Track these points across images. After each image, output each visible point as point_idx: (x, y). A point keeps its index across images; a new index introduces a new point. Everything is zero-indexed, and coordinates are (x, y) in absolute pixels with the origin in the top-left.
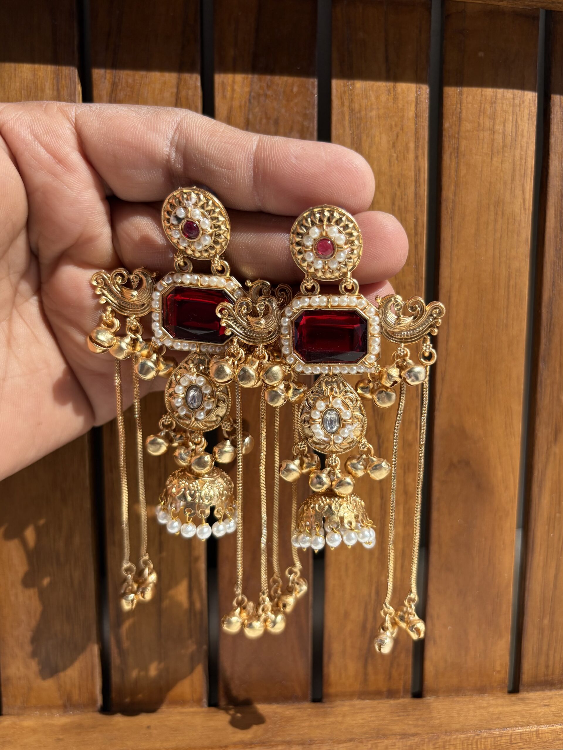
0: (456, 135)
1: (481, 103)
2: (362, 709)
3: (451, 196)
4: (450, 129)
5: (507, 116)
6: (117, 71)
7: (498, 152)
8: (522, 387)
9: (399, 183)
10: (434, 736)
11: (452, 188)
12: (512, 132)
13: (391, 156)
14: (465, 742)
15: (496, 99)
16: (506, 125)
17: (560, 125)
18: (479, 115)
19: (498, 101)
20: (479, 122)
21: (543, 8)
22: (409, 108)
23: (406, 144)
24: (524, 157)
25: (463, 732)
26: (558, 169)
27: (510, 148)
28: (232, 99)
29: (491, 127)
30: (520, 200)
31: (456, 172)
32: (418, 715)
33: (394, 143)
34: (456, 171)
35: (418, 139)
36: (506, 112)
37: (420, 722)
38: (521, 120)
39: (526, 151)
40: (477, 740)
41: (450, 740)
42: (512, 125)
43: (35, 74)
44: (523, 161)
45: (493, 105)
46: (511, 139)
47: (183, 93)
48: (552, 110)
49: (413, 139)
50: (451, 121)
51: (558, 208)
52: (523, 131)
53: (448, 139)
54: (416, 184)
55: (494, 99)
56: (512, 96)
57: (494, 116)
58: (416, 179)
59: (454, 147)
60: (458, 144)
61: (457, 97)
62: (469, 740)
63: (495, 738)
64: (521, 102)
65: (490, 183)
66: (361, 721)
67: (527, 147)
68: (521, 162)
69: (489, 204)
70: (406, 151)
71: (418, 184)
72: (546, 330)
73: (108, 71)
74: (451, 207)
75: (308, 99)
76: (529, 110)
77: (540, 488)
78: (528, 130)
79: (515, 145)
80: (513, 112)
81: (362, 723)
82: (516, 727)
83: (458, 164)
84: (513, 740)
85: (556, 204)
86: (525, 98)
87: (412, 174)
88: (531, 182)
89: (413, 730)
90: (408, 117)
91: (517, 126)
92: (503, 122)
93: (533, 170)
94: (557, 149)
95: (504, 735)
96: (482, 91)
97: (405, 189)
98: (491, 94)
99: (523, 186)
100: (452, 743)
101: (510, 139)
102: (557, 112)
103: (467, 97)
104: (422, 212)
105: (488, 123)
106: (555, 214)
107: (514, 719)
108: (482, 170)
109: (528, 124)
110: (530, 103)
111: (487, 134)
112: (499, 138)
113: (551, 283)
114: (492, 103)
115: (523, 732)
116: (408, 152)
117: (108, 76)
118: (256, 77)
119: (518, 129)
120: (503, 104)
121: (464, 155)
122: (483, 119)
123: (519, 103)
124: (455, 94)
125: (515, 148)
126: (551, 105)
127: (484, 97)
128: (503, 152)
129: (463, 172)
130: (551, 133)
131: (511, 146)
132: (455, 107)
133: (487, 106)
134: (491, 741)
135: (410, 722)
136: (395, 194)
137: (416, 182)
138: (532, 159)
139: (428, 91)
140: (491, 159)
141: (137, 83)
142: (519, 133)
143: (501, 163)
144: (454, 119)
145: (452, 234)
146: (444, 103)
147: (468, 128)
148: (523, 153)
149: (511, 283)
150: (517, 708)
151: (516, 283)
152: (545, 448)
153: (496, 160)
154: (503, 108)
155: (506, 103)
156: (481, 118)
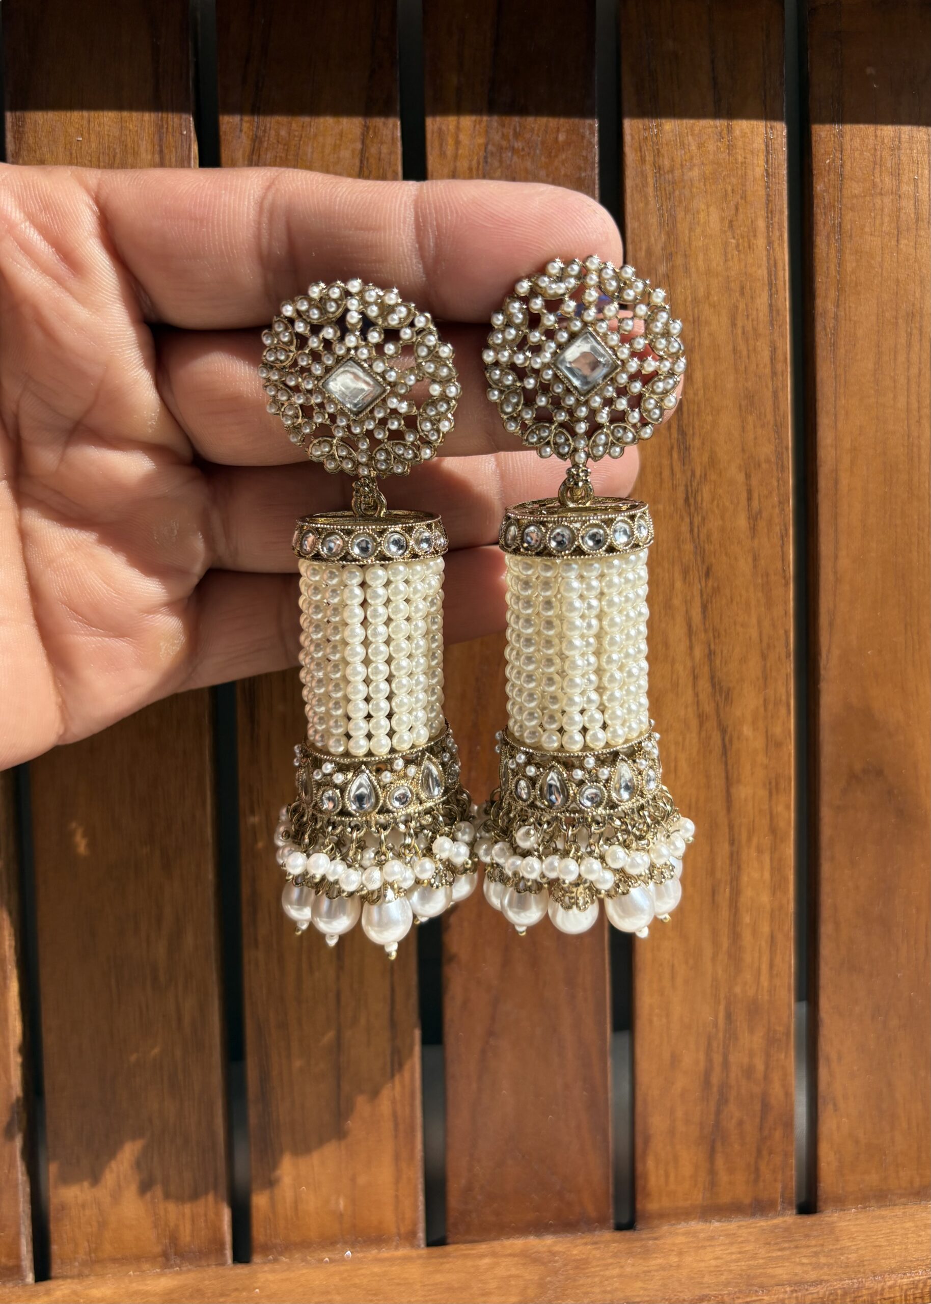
0: (836, 204)
1: (875, 149)
2: (710, 1238)
3: (831, 307)
4: (824, 194)
5: (920, 170)
6: (261, 118)
7: (908, 230)
9: (742, 289)
10: (853, 1283)
11: (833, 293)
13: (726, 244)
14: (910, 1293)
15: (900, 142)
16: (920, 184)
18: (874, 168)
19: (905, 145)
20: (873, 180)
22: (756, 162)
23: (752, 222)
25: (904, 1274)
28: (456, 157)
29: (894, 188)
31: (839, 267)
33: (731, 222)
34: (839, 264)
35: (772, 212)
36: (917, 164)
37: (822, 1260)
41: (883, 1288)
43: (122, 127)
45: (896, 153)
47: (373, 150)
49: (763, 213)
50: (826, 180)
53: (823, 211)
54: (771, 290)
55: (896, 143)
56: (924, 137)
57: (899, 169)
58: (771, 280)
59: (834, 224)
60: (841, 218)
61: (834, 141)
62: (916, 1288)
65: (898, 281)
66: (714, 1263)
69: (896, 319)
70: (751, 234)
71: (774, 289)
73: (246, 118)
74: (831, 325)
75: (584, 153)
81: (717, 1266)
83: (840, 251)
87: (763, 273)
89: (813, 1275)
90: (754, 177)
92: (913, 180)
96: (876, 130)
97: (752, 297)
98: (892, 134)
100: (887, 1295)
103: (851, 140)
104: (783, 336)
105: (888, 182)
108: (882, 260)
111: (887, 200)
112: (908, 206)
116: (755, 236)
117: (246, 126)
118: (495, 120)
120: (911, 149)
121: (851, 236)
122: (881, 175)
124: (832, 136)
127: (879, 139)
128: (917, 229)
129: (850, 266)
132: (831, 156)
133: (886, 154)
135: (805, 1260)
136: (737, 307)
137: (770, 284)
139: (785, 133)
140: (898, 241)
141: (295, 136)
143: (915, 249)
144: (832, 176)
145: (836, 372)
146: (814, 150)
147: (856, 192)
153: (906, 244)
154: (912, 156)
155: (916, 148)
156: (877, 174)
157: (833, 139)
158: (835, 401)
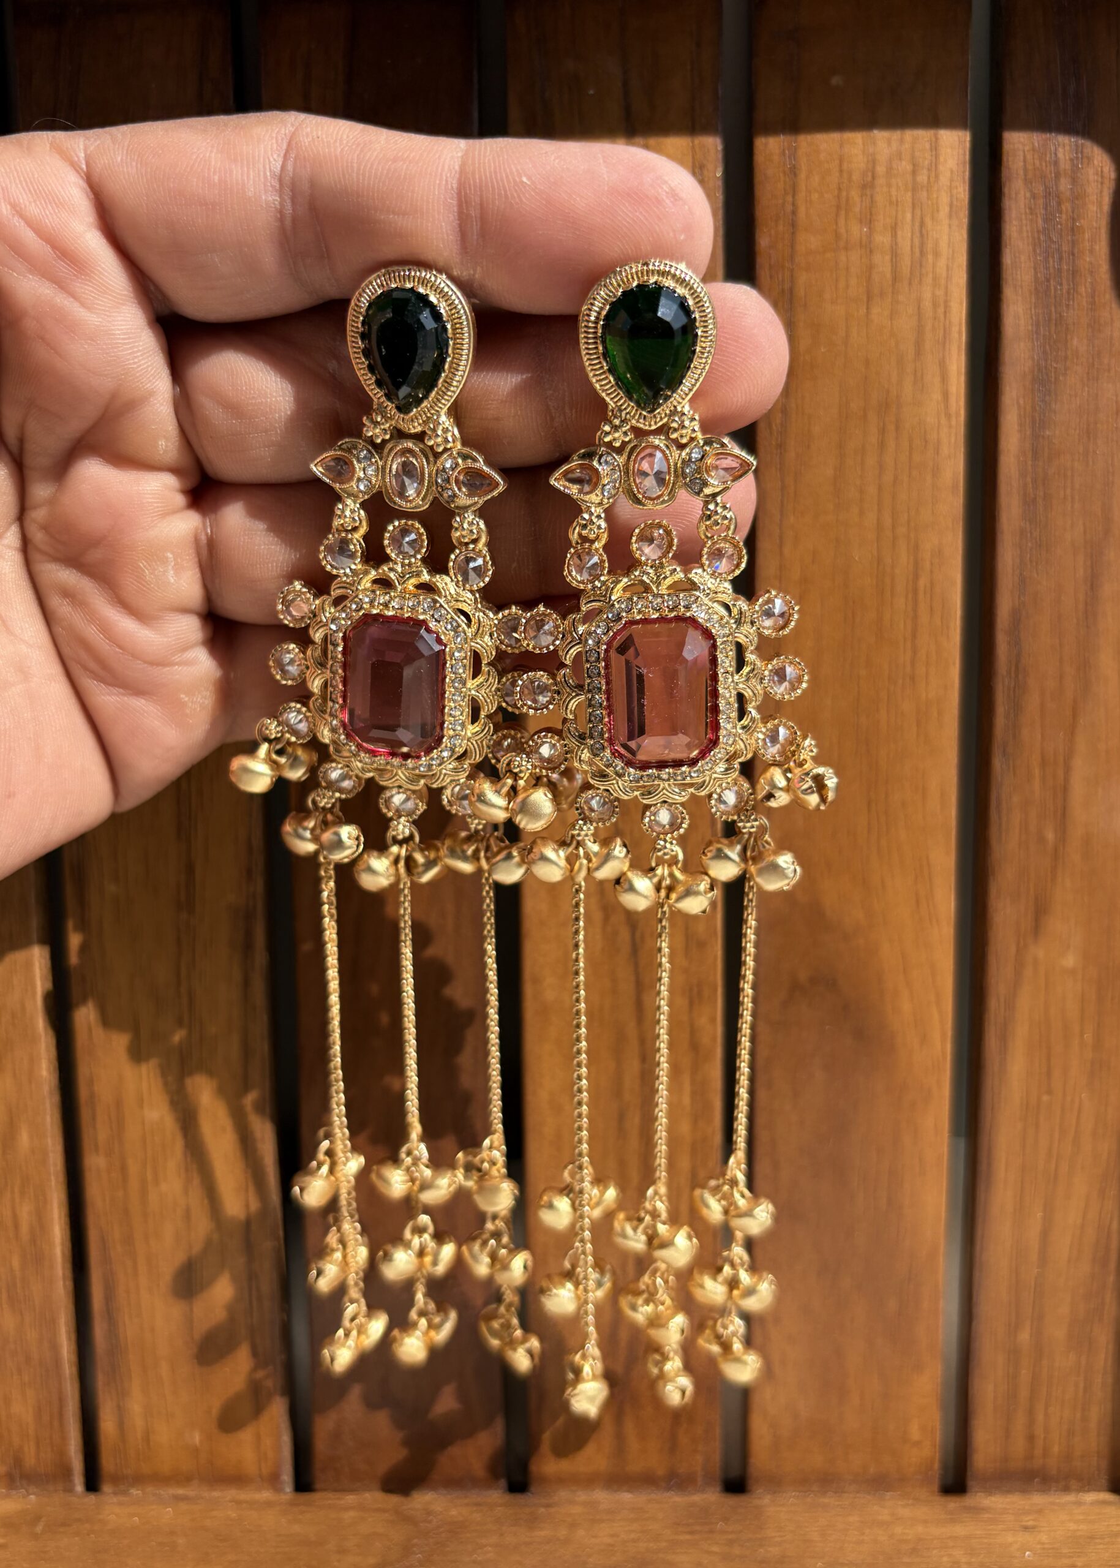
1: (840, 189)
2: (613, 1510)
4: (770, 251)
5: (899, 213)
7: (882, 295)
8: (953, 812)
12: (912, 247)
15: (873, 177)
16: (899, 233)
17: (1024, 222)
18: (837, 215)
19: (881, 181)
20: (836, 231)
24: (941, 301)
26: (1022, 322)
27: (910, 284)
29: (865, 239)
30: (937, 396)
32: (732, 1533)
36: (897, 205)
38: (933, 218)
39: (946, 288)
42: (913, 233)
44: (941, 310)
45: (868, 191)
46: (912, 262)
48: (1006, 190)
50: (773, 232)
51: (1025, 409)
52: (936, 242)
55: (869, 179)
56: (909, 168)
57: (871, 214)
59: (783, 291)
60: (792, 282)
61: (785, 180)
65: (867, 362)
66: (608, 1540)
67: (948, 278)
68: (935, 311)
69: (864, 410)
72: (1006, 683)
74: (778, 421)
76: (952, 196)
78: (949, 239)
79: (921, 274)
80: (914, 204)
81: (610, 1545)
85: (1021, 402)
86: (941, 168)
88: (959, 355)
91: (924, 232)
92: (892, 227)
94: (1019, 277)
99: (942, 365)
101: (909, 263)
102: (1016, 194)
103: (808, 178)
105: (857, 231)
106: (1021, 425)
108: (847, 336)
109: (950, 226)
110: (951, 180)
111: (855, 256)
112: (882, 263)
113: (1017, 579)
114: (864, 187)
119: (925, 240)
120: (889, 186)
121: (805, 305)
122: (847, 224)
123: (925, 182)
124: (781, 175)
125: (920, 283)
126: (1004, 179)
127: (845, 175)
128: (893, 293)
130: (1003, 244)
131: (910, 280)
132: (780, 201)
133: (855, 194)
138: (961, 304)
139: (719, 173)
140: (868, 309)
142: (930, 246)
143: (891, 319)
144: (781, 228)
146: (757, 194)
147: (813, 247)
148: (940, 293)
149: (922, 582)
150: (959, 1530)
151: (932, 584)
152: (1013, 949)
153: (879, 313)
154: (890, 196)
155: (897, 184)
156: (842, 222)
157: (782, 178)
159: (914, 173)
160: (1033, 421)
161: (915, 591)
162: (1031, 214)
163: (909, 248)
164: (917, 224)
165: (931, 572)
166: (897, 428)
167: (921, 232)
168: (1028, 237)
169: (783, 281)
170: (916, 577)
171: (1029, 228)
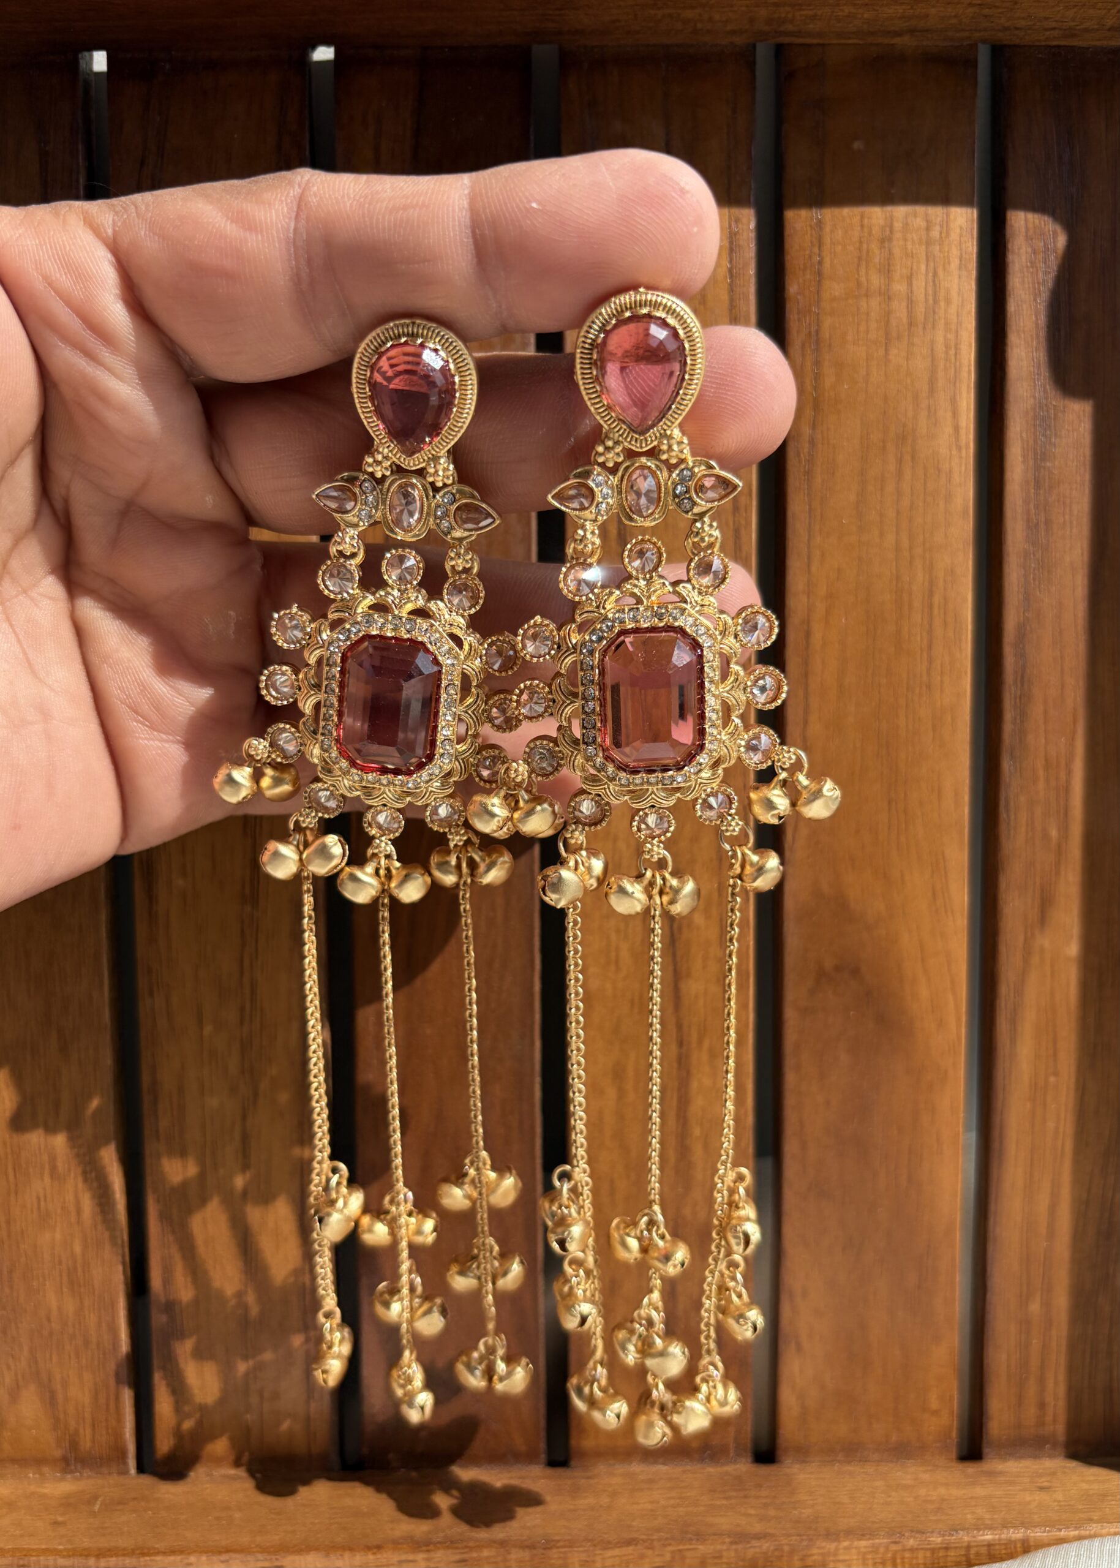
0: (813, 308)
1: (861, 242)
2: (651, 1481)
4: (799, 297)
5: (915, 264)
7: (899, 338)
8: (966, 810)
10: (802, 1540)
12: (926, 295)
14: (869, 1556)
15: (891, 231)
16: (914, 282)
17: (1026, 274)
18: (859, 265)
19: (898, 235)
20: (857, 279)
21: (984, 41)
24: (953, 344)
25: (863, 1535)
26: (1025, 363)
29: (883, 287)
30: (949, 430)
31: (816, 382)
32: (766, 1497)
34: (815, 378)
36: (912, 257)
37: (772, 1512)
38: (944, 269)
39: (957, 331)
40: (896, 1552)
41: (837, 1549)
42: (927, 283)
44: (952, 352)
45: (886, 244)
46: (926, 309)
48: (1010, 246)
50: (801, 280)
51: (1028, 441)
52: (948, 291)
53: (796, 316)
55: (888, 233)
56: (923, 224)
57: (889, 265)
59: (810, 332)
60: (818, 325)
61: (811, 235)
62: (876, 1552)
63: (933, 1550)
64: (944, 235)
65: (886, 398)
66: (649, 1506)
67: (959, 323)
68: (946, 353)
69: (884, 441)
72: (1013, 692)
74: (806, 450)
76: (961, 250)
77: (1013, 1022)
78: (959, 289)
79: (934, 320)
80: (927, 255)
81: (652, 1510)
82: (978, 1530)
83: (817, 363)
84: (972, 1557)
85: (1024, 435)
86: (952, 225)
88: (968, 392)
89: (758, 1528)
91: (937, 282)
92: (908, 277)
93: (973, 369)
94: (1022, 324)
95: (953, 1545)
96: (862, 217)
99: (953, 401)
100: (841, 1558)
101: (923, 310)
102: (1019, 249)
103: (832, 231)
105: (876, 281)
106: (1024, 456)
107: (973, 1513)
108: (868, 374)
109: (960, 276)
110: (961, 236)
111: (874, 303)
112: (899, 310)
113: (1021, 597)
114: (883, 241)
115: (994, 1540)
119: (938, 289)
120: (905, 240)
121: (830, 345)
122: (867, 274)
123: (938, 236)
124: (809, 228)
125: (934, 328)
126: (1008, 236)
127: (866, 230)
128: (909, 336)
129: (829, 380)
130: (1008, 293)
131: (925, 324)
132: (807, 252)
133: (874, 247)
134: (925, 1557)
135: (752, 1512)
139: (752, 225)
140: (886, 350)
142: (942, 294)
143: (907, 359)
144: (808, 276)
145: (810, 505)
146: (787, 246)
147: (837, 294)
148: (951, 336)
149: (936, 599)
150: (979, 1491)
151: (945, 599)
152: (1021, 939)
153: (897, 354)
154: (906, 249)
155: (912, 239)
156: (863, 272)
157: (809, 232)
158: (809, 540)
159: (928, 229)
160: (1036, 454)
161: (931, 607)
162: (1032, 267)
163: (923, 296)
164: (931, 274)
165: (945, 589)
166: (913, 458)
167: (934, 281)
168: (1029, 288)
169: (810, 324)
170: (931, 593)
171: (1030, 280)
